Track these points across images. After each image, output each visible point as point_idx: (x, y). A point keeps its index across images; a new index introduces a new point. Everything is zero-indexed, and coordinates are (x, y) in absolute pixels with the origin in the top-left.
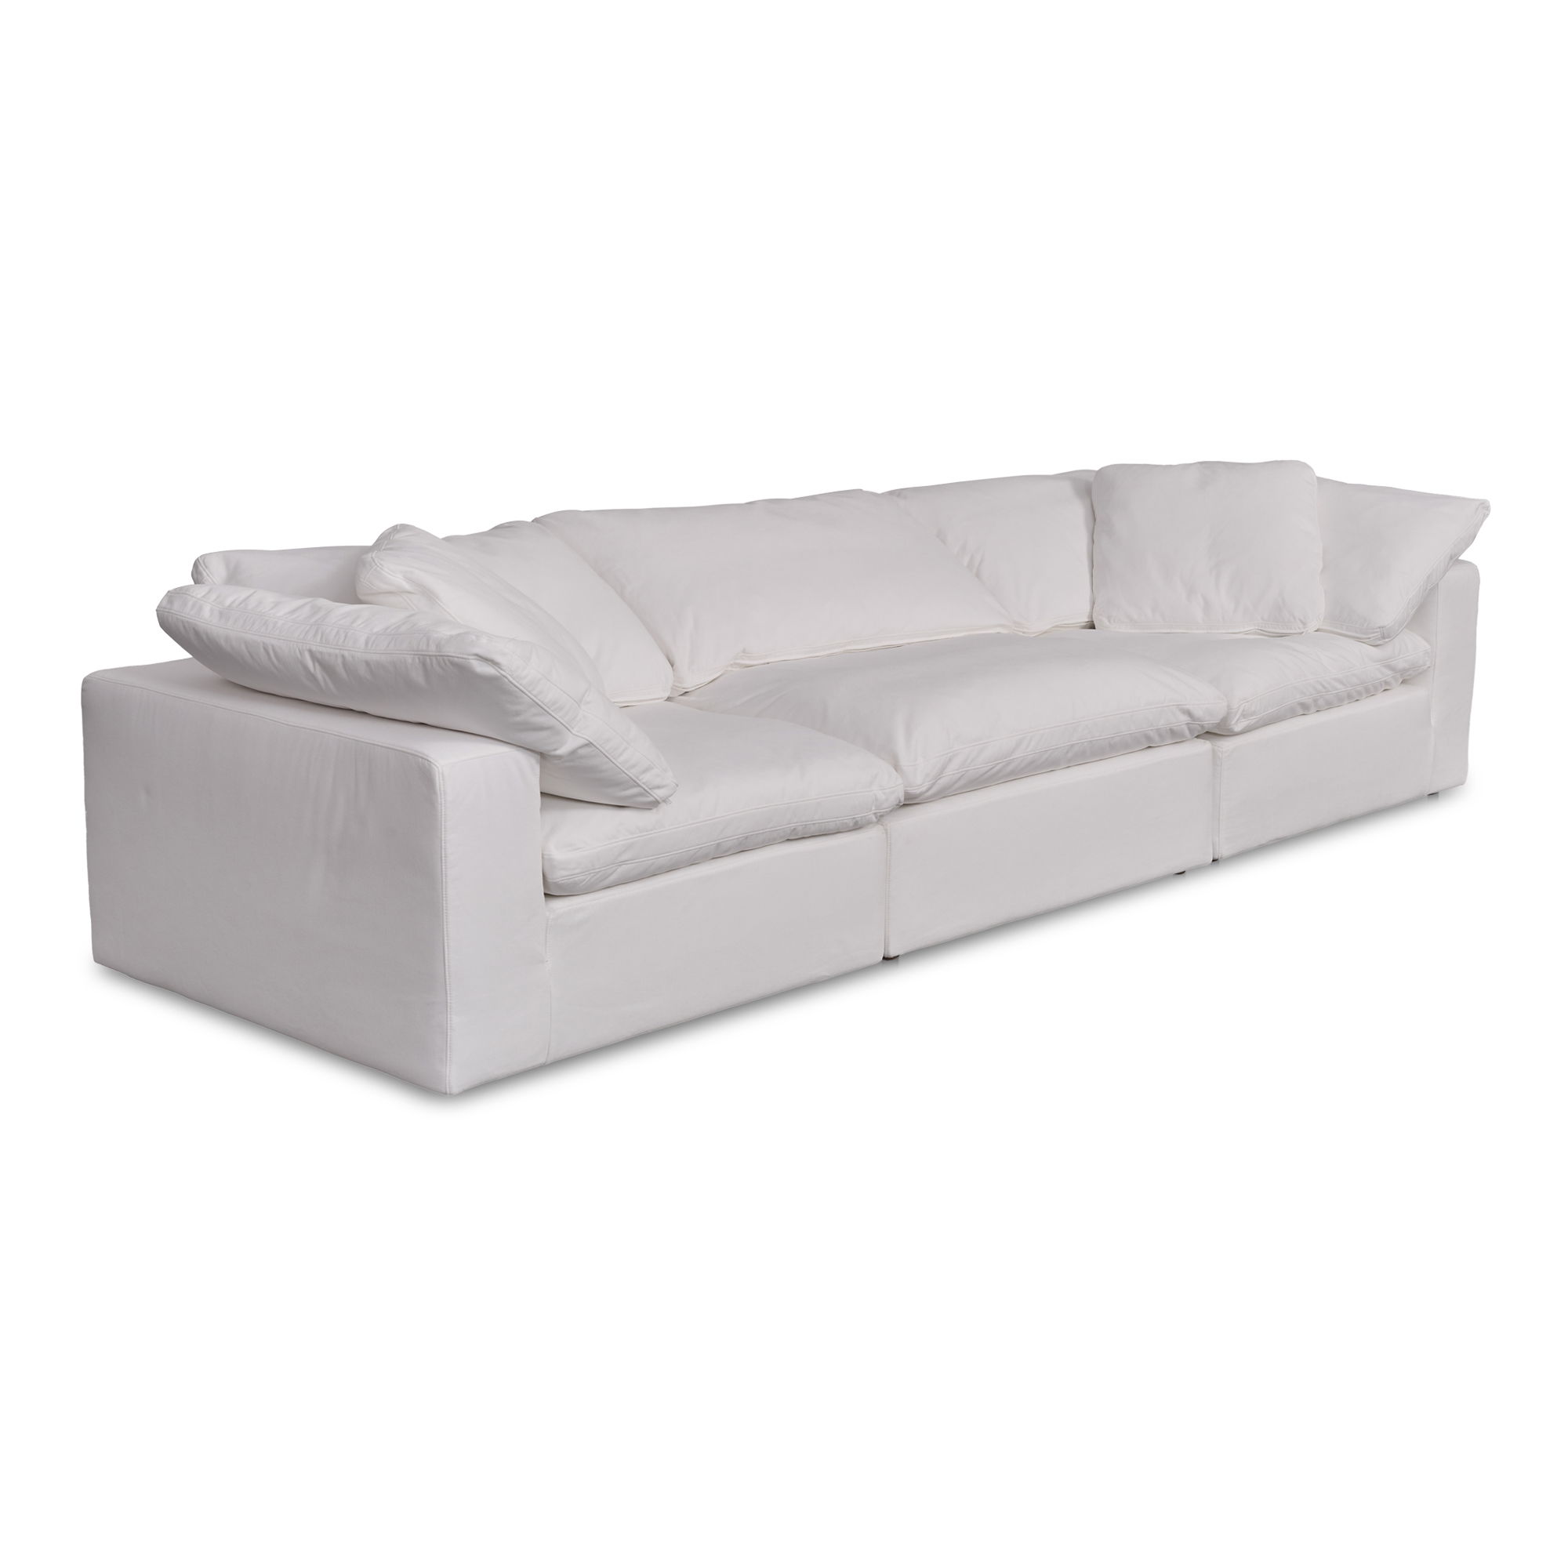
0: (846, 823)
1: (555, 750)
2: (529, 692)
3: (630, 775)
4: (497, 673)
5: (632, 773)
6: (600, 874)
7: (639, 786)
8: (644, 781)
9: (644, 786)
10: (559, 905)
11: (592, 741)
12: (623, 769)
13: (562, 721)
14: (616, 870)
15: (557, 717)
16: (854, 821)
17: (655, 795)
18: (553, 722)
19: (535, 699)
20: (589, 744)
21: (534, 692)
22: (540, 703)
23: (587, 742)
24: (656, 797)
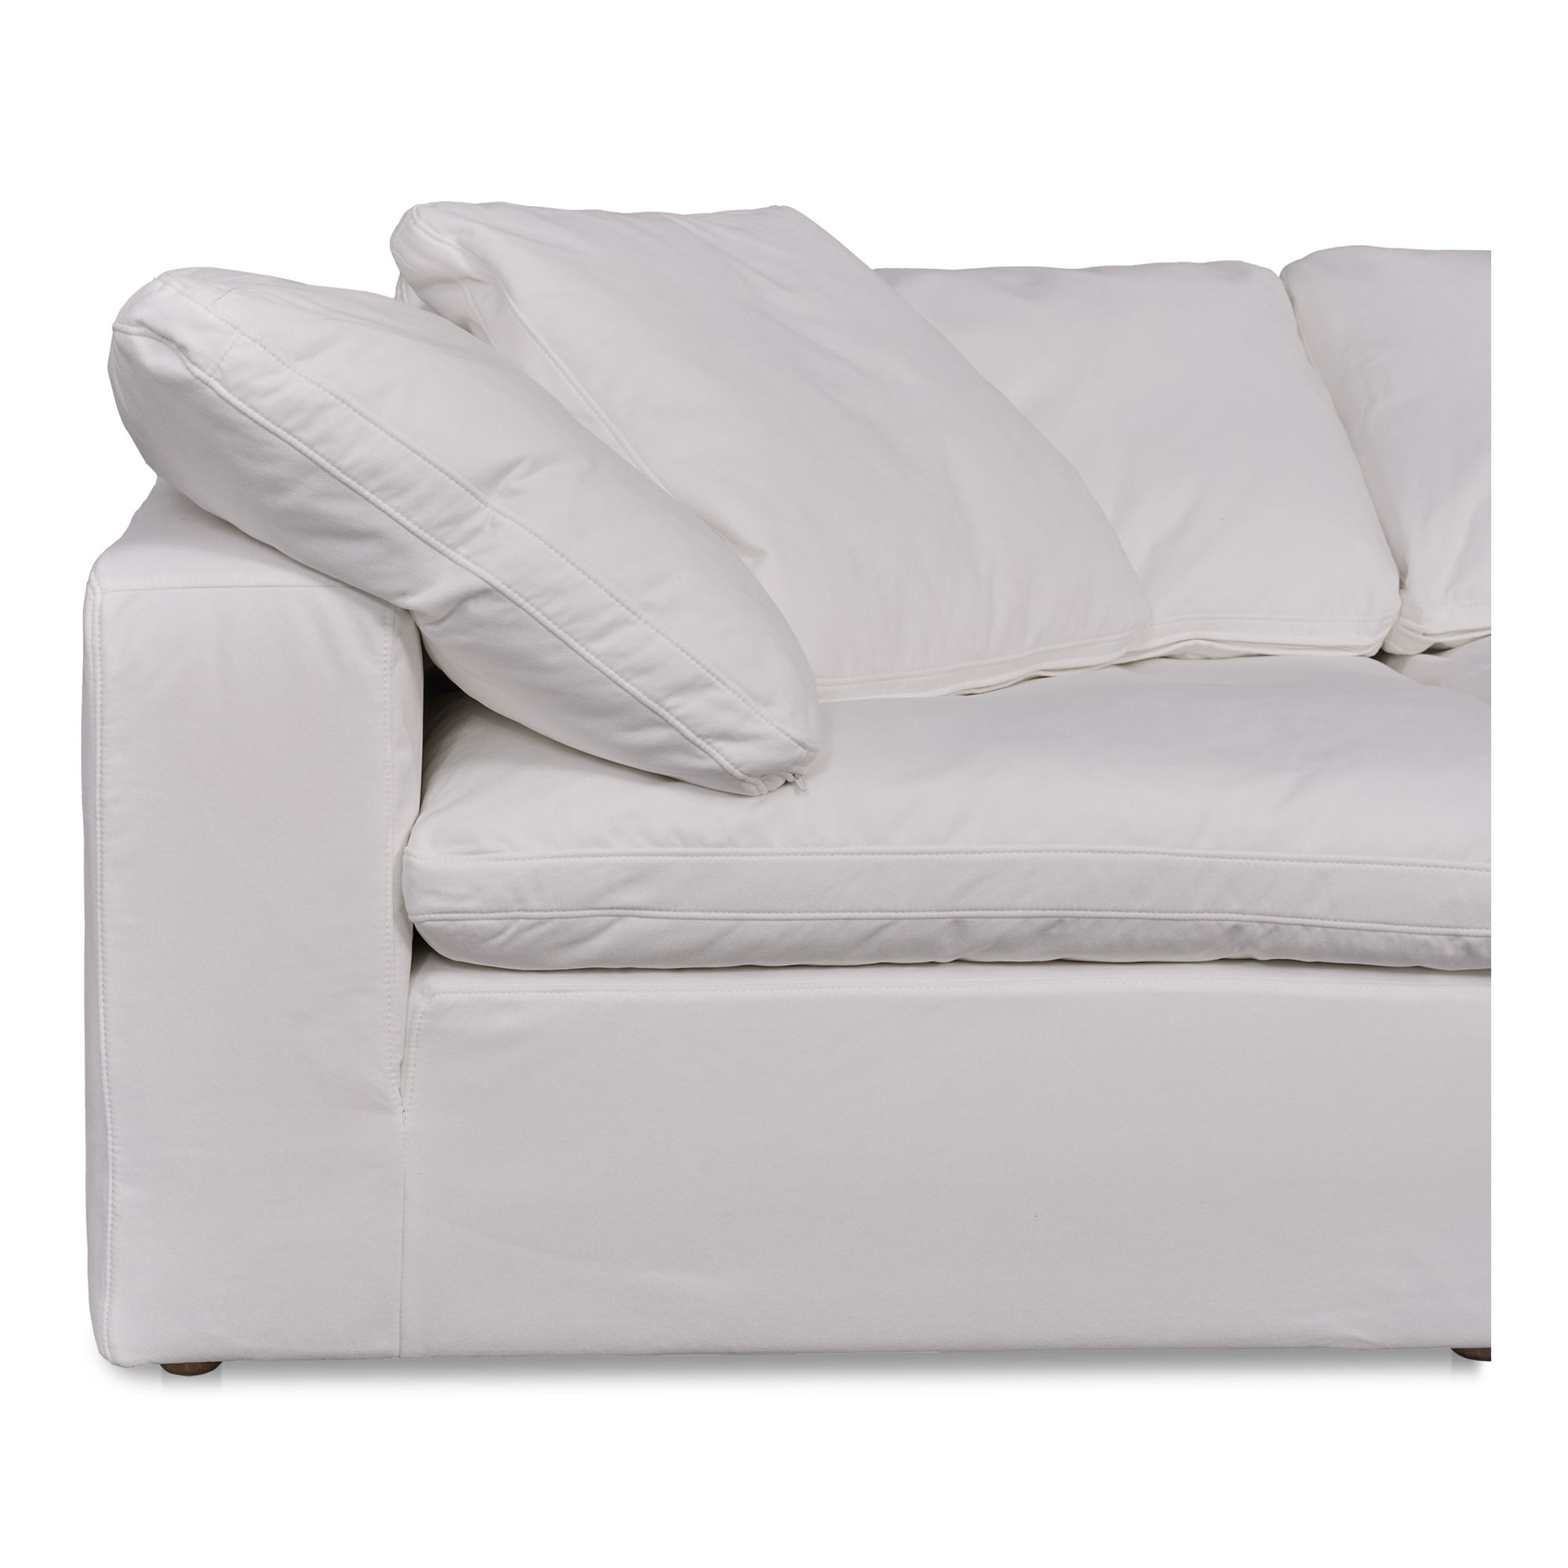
0: (1426, 944)
1: (403, 594)
2: (289, 432)
3: (633, 689)
4: (187, 374)
5: (638, 686)
6: (549, 925)
7: (667, 724)
8: (680, 712)
9: (683, 728)
10: (441, 983)
11: (497, 583)
12: (611, 672)
13: (409, 524)
14: (609, 925)
15: (391, 511)
16: (1459, 942)
17: (718, 756)
18: (376, 521)
19: (311, 453)
20: (488, 592)
21: (306, 435)
22: (328, 465)
23: (482, 585)
24: (722, 760)
